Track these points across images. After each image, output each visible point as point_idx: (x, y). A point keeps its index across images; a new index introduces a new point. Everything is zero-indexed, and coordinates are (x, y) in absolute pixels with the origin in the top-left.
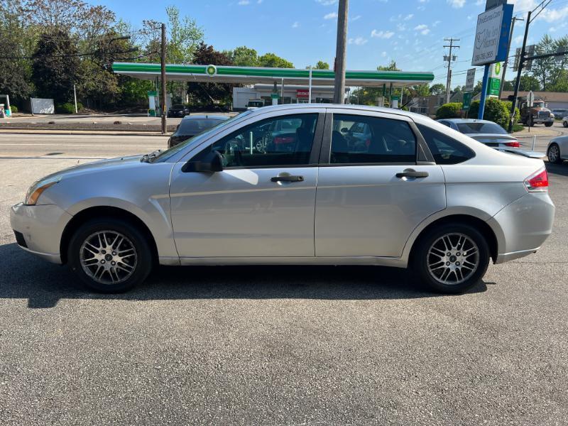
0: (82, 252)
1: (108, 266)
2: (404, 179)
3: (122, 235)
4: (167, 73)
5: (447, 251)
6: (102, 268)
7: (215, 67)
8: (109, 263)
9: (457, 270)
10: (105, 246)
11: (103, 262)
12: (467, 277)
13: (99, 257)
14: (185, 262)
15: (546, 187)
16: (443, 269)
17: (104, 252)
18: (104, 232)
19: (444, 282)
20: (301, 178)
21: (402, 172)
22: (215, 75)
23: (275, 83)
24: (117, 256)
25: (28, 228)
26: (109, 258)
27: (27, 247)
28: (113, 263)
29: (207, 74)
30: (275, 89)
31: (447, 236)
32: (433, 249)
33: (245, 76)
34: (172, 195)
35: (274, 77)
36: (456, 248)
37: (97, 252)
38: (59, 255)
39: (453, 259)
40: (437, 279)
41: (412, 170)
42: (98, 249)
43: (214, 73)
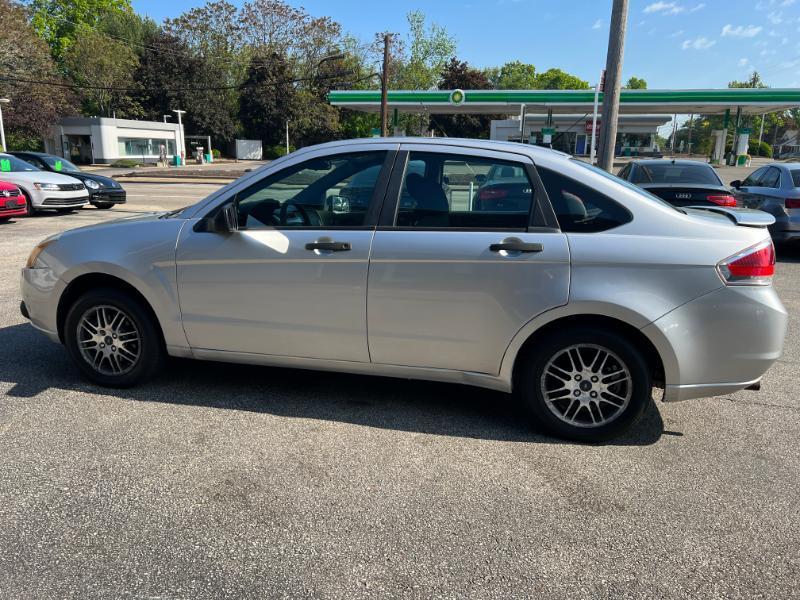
0: (79, 330)
1: (108, 352)
2: (503, 253)
3: (123, 313)
4: (389, 103)
5: (575, 372)
6: (102, 353)
7: (463, 92)
8: (109, 347)
9: (592, 404)
10: (103, 326)
11: (102, 346)
12: (611, 419)
13: (98, 339)
14: (199, 354)
16: (569, 400)
17: (103, 333)
18: (103, 307)
19: (571, 422)
20: (346, 245)
21: (501, 243)
22: (463, 103)
24: (117, 339)
26: (109, 341)
28: (114, 349)
29: (452, 103)
30: (550, 121)
31: (577, 347)
32: (551, 367)
33: (505, 104)
34: (179, 263)
36: (590, 368)
37: (95, 332)
38: (57, 332)
39: (585, 385)
40: (559, 416)
41: (517, 240)
42: (96, 329)
43: (461, 100)
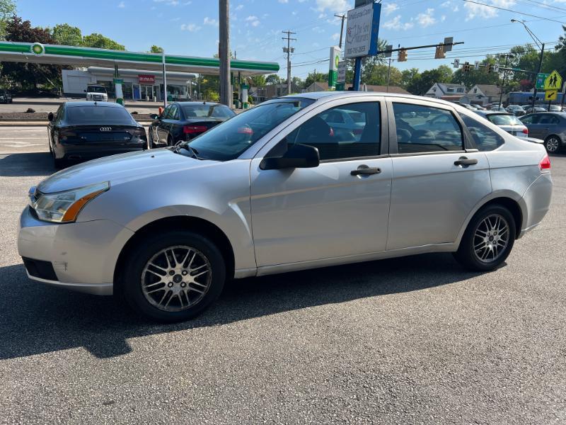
0: (143, 276)
1: (177, 290)
2: (460, 166)
3: (194, 250)
5: (488, 231)
6: (171, 292)
7: (42, 45)
8: (178, 285)
9: (494, 248)
10: (173, 266)
11: (171, 285)
13: (166, 279)
15: (548, 169)
16: (485, 248)
17: (172, 273)
18: (172, 248)
19: (484, 261)
20: (379, 170)
21: (459, 160)
22: (43, 54)
23: (116, 67)
24: (188, 275)
25: (64, 254)
26: (178, 279)
27: (56, 279)
28: (184, 285)
29: (32, 54)
30: (117, 73)
31: (488, 217)
32: (477, 231)
33: (81, 58)
34: (252, 198)
35: (116, 60)
36: (494, 228)
37: (164, 273)
38: (112, 284)
39: (491, 238)
40: (479, 259)
41: (465, 158)
42: (166, 270)
43: (41, 52)
